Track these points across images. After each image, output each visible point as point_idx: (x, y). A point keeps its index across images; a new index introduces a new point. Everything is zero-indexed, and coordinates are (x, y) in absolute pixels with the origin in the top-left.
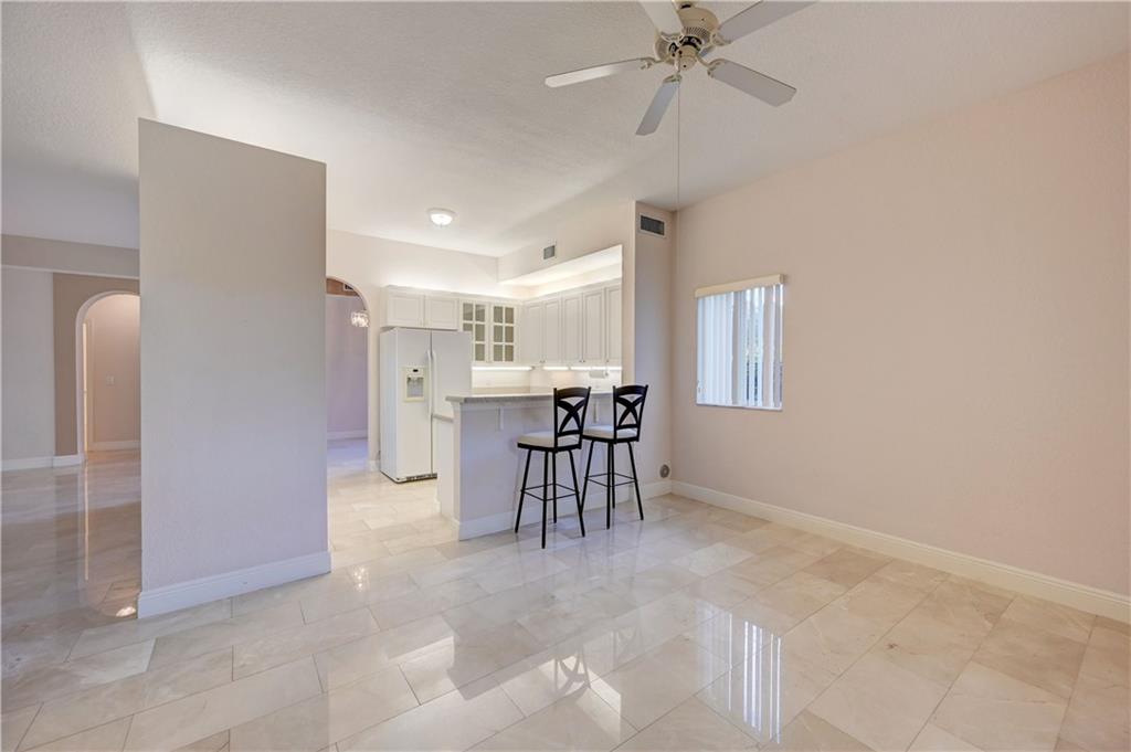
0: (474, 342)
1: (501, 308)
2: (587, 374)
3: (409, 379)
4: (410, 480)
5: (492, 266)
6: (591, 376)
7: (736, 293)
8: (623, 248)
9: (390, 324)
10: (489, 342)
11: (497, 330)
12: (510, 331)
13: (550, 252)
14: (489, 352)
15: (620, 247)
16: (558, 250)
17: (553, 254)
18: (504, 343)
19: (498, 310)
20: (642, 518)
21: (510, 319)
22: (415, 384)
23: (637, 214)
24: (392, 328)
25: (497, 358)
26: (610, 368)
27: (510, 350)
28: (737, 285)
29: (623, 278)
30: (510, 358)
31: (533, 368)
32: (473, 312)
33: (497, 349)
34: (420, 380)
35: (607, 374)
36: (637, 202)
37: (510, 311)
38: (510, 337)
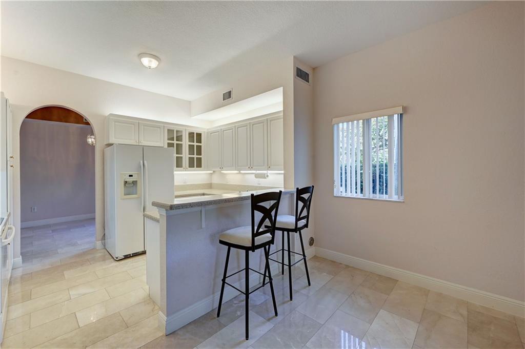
0: (176, 155)
1: (194, 133)
2: (253, 176)
3: (126, 182)
4: (127, 257)
5: (187, 107)
6: (256, 177)
7: (363, 120)
8: (283, 89)
9: (111, 142)
10: (185, 155)
11: (191, 147)
12: (199, 148)
13: (228, 95)
14: (185, 162)
15: (282, 88)
16: (233, 95)
17: (230, 96)
18: (195, 156)
19: (191, 135)
20: (309, 284)
21: (199, 140)
22: (131, 186)
23: (294, 66)
24: (112, 144)
25: (191, 165)
26: (269, 172)
27: (199, 160)
28: (366, 115)
29: (284, 110)
30: (199, 165)
31: (214, 171)
32: (174, 136)
33: (191, 160)
34: (135, 183)
35: (267, 176)
36: (295, 57)
37: (199, 136)
38: (199, 153)
